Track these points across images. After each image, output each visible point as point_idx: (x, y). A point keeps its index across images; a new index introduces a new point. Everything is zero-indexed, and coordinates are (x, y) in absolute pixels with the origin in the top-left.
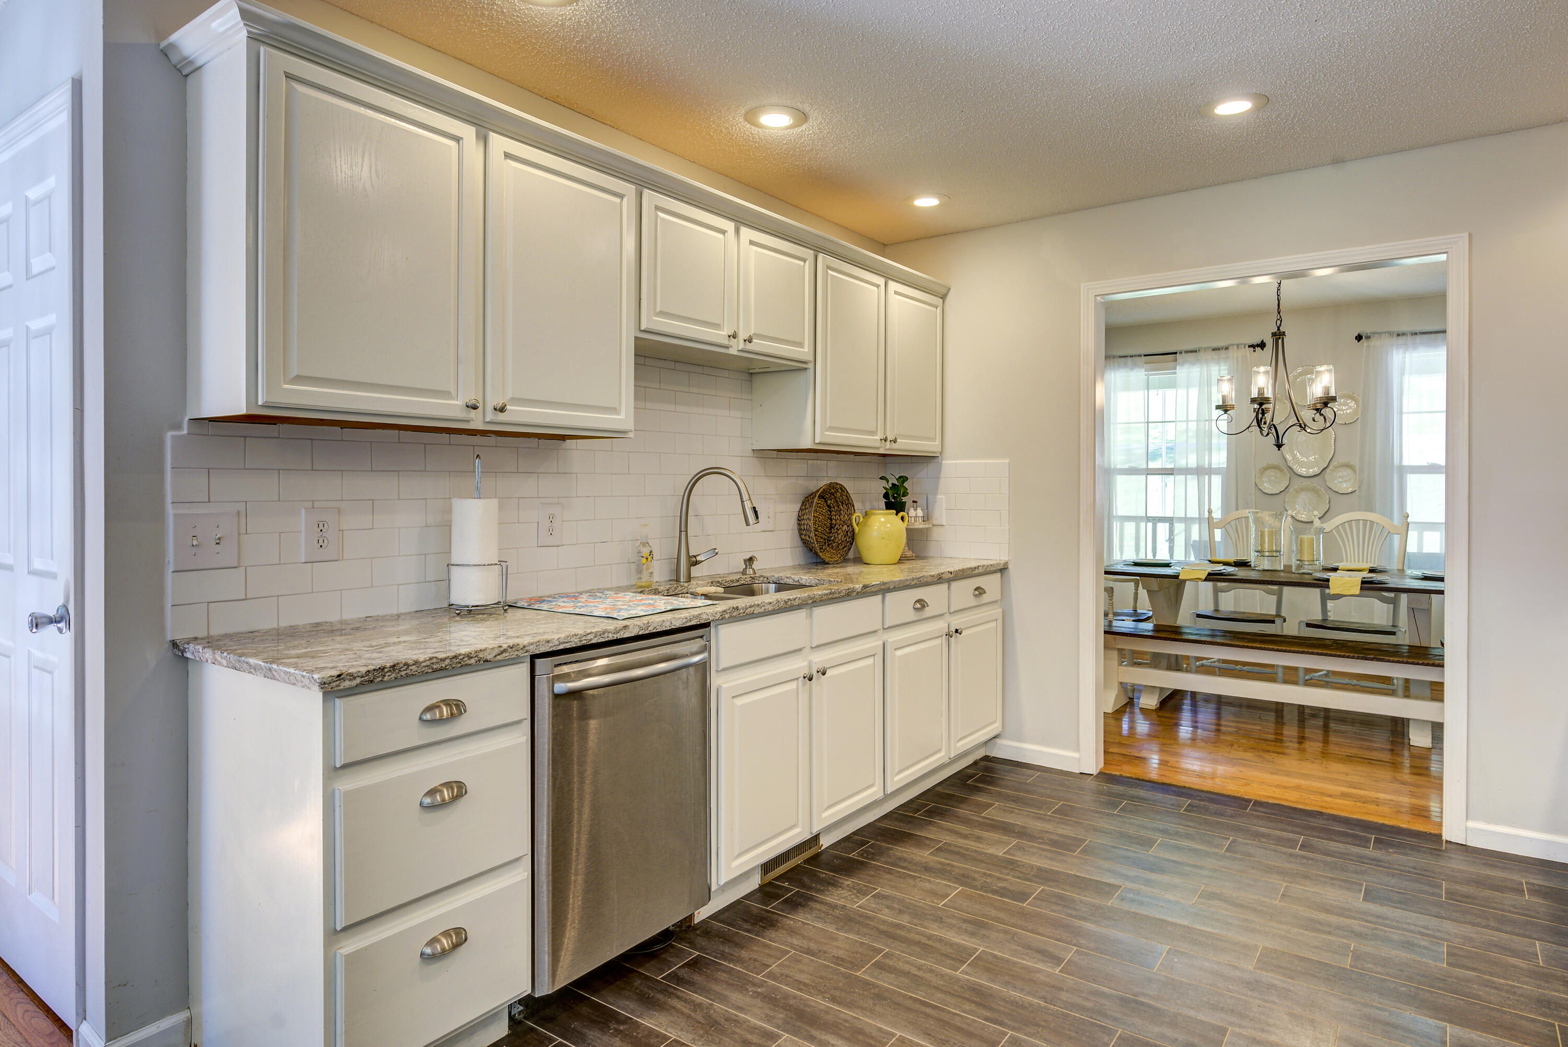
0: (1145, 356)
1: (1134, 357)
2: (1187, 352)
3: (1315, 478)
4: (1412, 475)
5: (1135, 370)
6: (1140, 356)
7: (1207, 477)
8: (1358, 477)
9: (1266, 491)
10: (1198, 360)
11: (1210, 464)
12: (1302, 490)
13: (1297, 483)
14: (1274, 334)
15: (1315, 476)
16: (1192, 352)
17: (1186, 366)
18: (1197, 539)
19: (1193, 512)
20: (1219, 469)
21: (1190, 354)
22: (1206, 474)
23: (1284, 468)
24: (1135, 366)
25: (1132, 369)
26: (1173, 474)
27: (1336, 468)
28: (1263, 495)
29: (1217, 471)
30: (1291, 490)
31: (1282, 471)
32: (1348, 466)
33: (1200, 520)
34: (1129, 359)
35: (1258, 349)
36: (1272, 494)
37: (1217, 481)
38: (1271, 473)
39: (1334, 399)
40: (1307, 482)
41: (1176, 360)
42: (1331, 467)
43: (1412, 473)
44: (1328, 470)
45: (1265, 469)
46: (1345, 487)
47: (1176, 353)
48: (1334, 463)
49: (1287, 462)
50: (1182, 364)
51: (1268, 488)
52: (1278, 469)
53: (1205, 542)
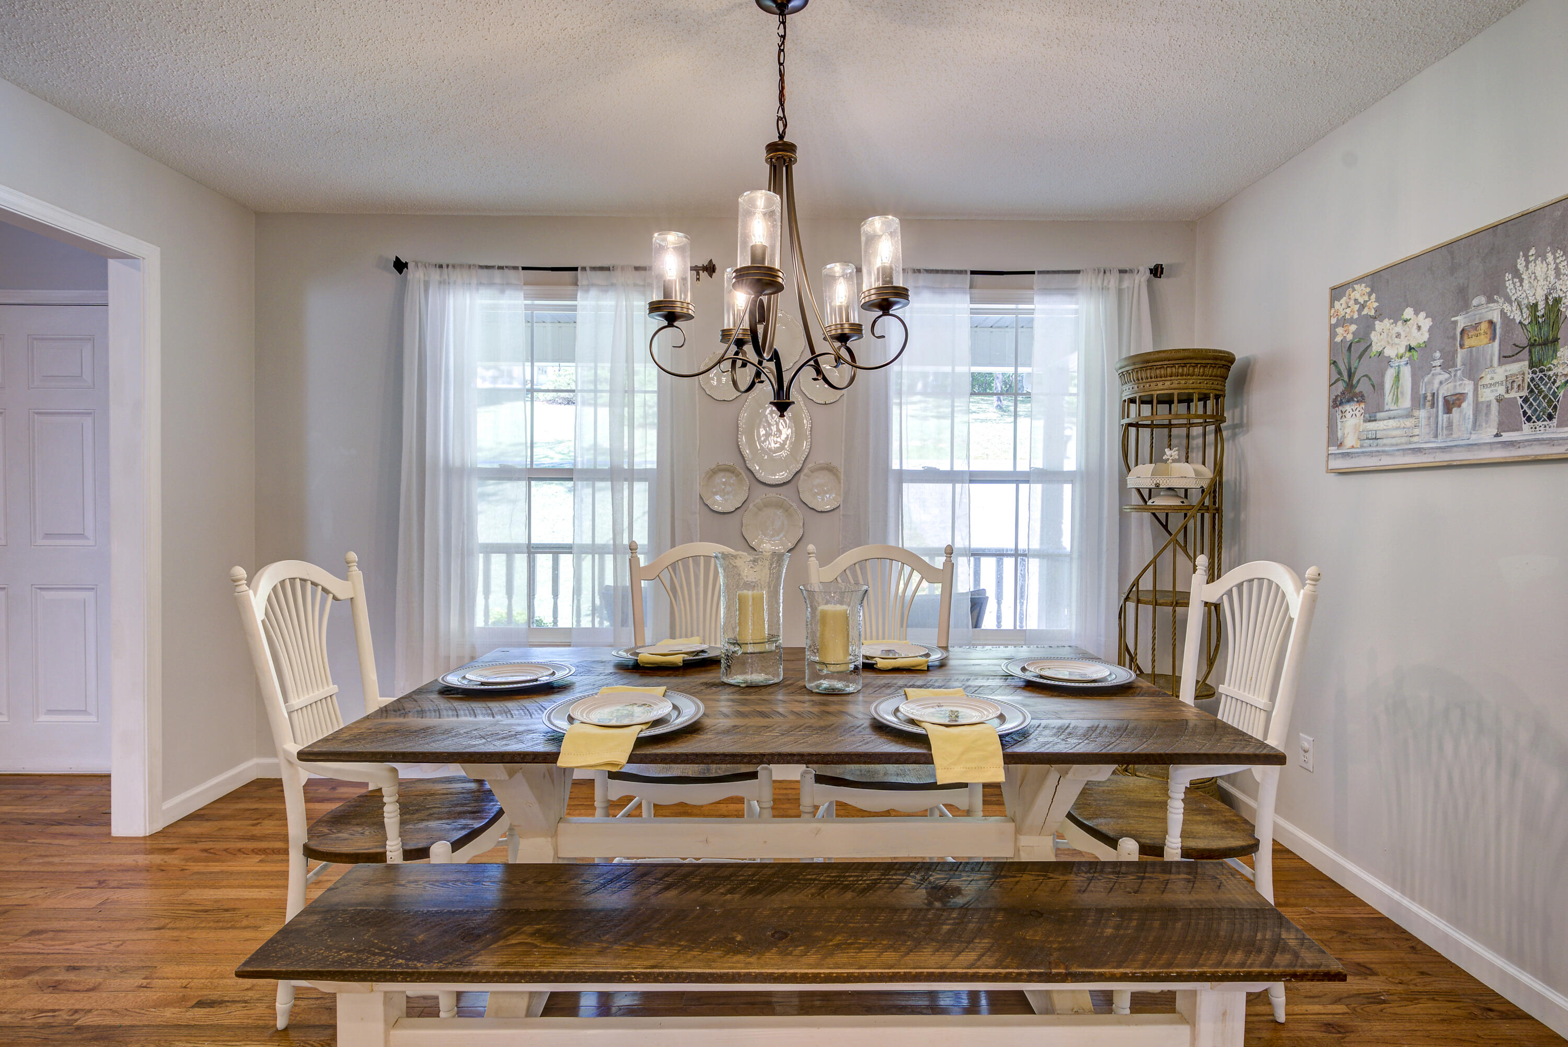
0: (524, 268)
1: (506, 270)
2: (594, 269)
3: (785, 487)
4: (911, 485)
5: (508, 292)
6: (515, 268)
7: (626, 485)
8: (842, 485)
9: (716, 508)
10: (613, 285)
11: (631, 463)
12: (767, 505)
13: (762, 494)
14: (771, 147)
15: (784, 484)
16: (602, 269)
17: (593, 293)
18: (612, 584)
19: (604, 536)
20: (646, 471)
21: (599, 273)
22: (626, 480)
23: (741, 471)
24: (505, 286)
25: (502, 291)
26: (571, 479)
27: (812, 472)
28: (712, 513)
29: (643, 475)
30: (751, 506)
31: (738, 475)
32: (829, 469)
33: (615, 550)
34: (497, 272)
35: (704, 275)
36: (724, 513)
37: (641, 491)
38: (721, 478)
39: (902, 293)
40: (772, 493)
41: (575, 283)
42: (806, 471)
43: (912, 481)
44: (802, 476)
45: (714, 472)
46: (825, 502)
47: (575, 269)
48: (810, 465)
49: (745, 461)
50: (587, 289)
51: (719, 502)
52: (733, 473)
53: (624, 588)
